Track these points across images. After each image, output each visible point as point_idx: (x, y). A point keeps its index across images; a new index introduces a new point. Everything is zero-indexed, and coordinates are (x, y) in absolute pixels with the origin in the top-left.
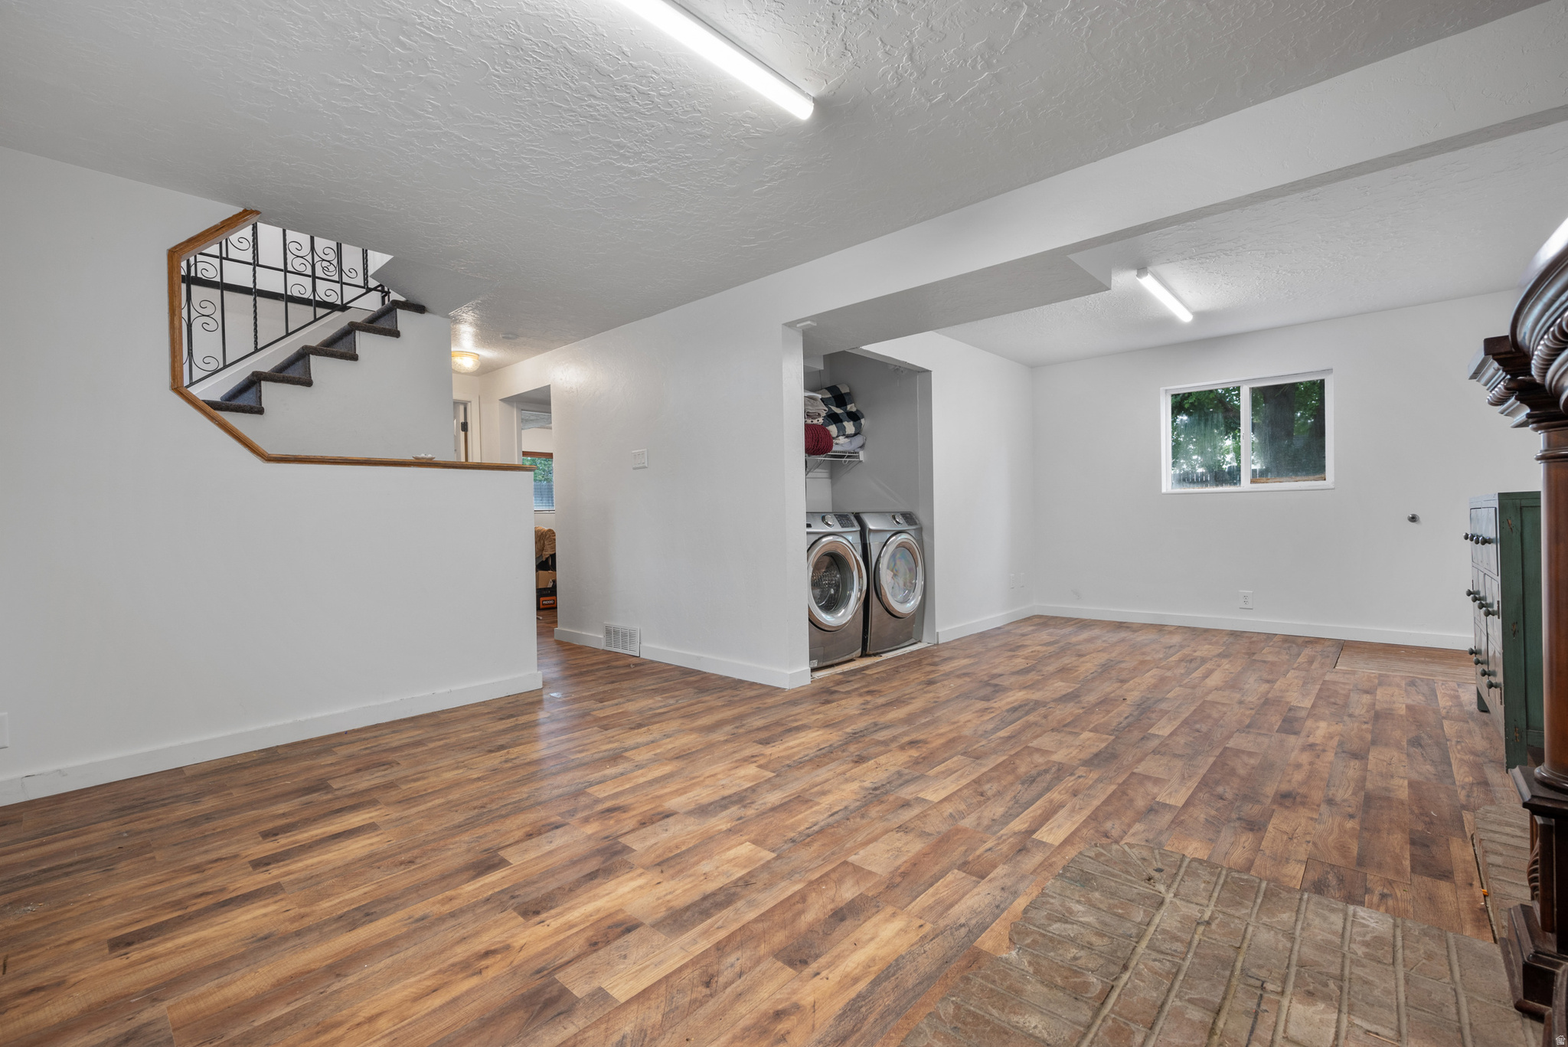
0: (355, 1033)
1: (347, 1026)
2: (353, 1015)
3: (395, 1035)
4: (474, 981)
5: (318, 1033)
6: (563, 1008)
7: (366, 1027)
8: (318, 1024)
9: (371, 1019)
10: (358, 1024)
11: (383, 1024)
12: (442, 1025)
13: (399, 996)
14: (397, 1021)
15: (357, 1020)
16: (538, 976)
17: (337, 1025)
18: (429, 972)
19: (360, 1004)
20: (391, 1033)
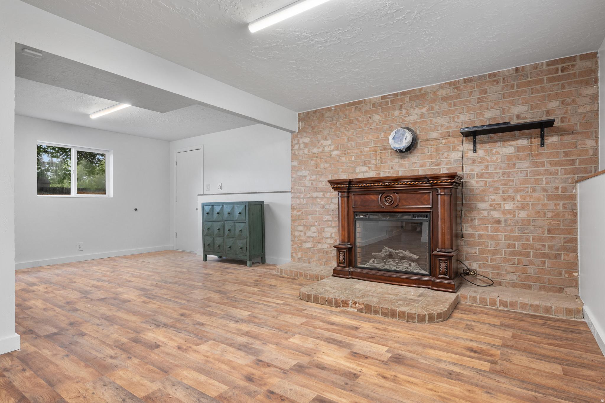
0: (438, 390)
1: (438, 394)
2: (434, 395)
3: (432, 381)
4: (399, 375)
5: (446, 399)
6: (398, 355)
7: (435, 389)
8: (444, 401)
9: (431, 390)
10: (435, 391)
11: (430, 386)
12: (421, 374)
13: (418, 389)
14: (427, 384)
15: (434, 393)
16: (388, 364)
17: (440, 397)
18: (403, 387)
19: (429, 396)
20: (432, 383)
